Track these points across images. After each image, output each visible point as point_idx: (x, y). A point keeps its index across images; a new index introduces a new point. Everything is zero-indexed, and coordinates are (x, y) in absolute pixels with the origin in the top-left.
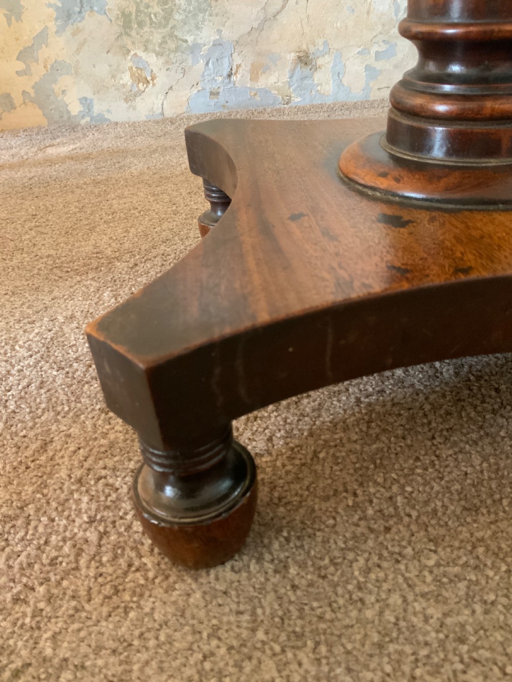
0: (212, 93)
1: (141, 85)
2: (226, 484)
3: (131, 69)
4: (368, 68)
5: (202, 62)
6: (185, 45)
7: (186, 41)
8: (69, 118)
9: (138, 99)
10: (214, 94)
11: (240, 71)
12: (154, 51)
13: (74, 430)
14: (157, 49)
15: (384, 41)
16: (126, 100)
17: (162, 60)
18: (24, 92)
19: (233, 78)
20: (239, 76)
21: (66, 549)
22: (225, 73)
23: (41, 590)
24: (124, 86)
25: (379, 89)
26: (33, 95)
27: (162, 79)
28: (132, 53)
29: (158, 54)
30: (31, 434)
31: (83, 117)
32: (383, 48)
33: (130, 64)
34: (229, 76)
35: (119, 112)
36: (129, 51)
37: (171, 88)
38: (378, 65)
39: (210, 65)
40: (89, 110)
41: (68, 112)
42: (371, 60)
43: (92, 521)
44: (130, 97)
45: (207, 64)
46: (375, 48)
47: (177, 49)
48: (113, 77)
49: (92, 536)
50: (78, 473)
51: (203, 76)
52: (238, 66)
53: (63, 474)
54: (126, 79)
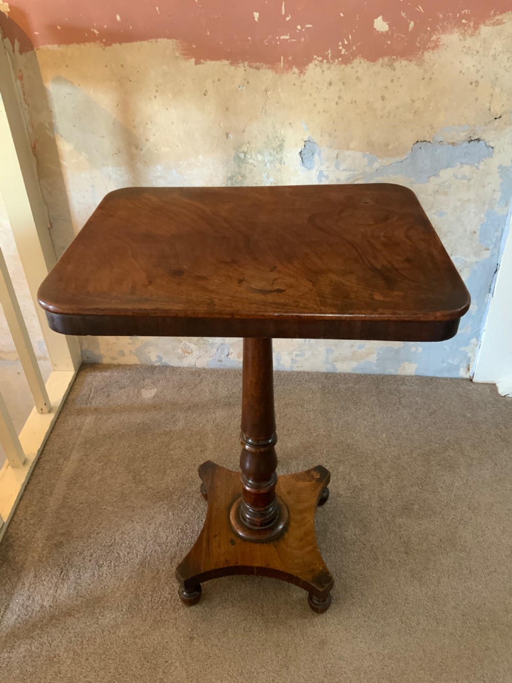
0: (219, 361)
1: (186, 354)
2: (196, 592)
3: (182, 348)
4: (292, 359)
5: (215, 350)
6: (208, 342)
7: (208, 341)
8: (150, 362)
9: (184, 359)
10: (220, 361)
11: (233, 354)
12: (194, 343)
13: (164, 568)
14: (195, 342)
15: (300, 351)
16: (178, 358)
17: (196, 347)
18: (130, 351)
19: (229, 356)
20: (232, 356)
21: (165, 599)
22: (226, 354)
23: (161, 607)
24: (178, 353)
25: (297, 367)
26: (134, 351)
27: (196, 353)
28: (183, 343)
29: (195, 344)
30: (154, 568)
31: (157, 362)
32: (299, 353)
33: (182, 346)
34: (228, 355)
35: (175, 363)
36: (182, 342)
37: (200, 357)
38: (297, 359)
39: (219, 350)
40: (161, 360)
41: (150, 360)
42: (294, 357)
43: (169, 593)
44: (181, 358)
45: (218, 350)
46: (295, 353)
47: (204, 344)
48: (174, 350)
49: (170, 597)
50: (166, 581)
51: (215, 354)
52: (232, 353)
53: (163, 581)
54: (180, 351)
